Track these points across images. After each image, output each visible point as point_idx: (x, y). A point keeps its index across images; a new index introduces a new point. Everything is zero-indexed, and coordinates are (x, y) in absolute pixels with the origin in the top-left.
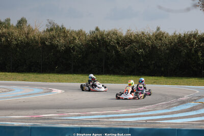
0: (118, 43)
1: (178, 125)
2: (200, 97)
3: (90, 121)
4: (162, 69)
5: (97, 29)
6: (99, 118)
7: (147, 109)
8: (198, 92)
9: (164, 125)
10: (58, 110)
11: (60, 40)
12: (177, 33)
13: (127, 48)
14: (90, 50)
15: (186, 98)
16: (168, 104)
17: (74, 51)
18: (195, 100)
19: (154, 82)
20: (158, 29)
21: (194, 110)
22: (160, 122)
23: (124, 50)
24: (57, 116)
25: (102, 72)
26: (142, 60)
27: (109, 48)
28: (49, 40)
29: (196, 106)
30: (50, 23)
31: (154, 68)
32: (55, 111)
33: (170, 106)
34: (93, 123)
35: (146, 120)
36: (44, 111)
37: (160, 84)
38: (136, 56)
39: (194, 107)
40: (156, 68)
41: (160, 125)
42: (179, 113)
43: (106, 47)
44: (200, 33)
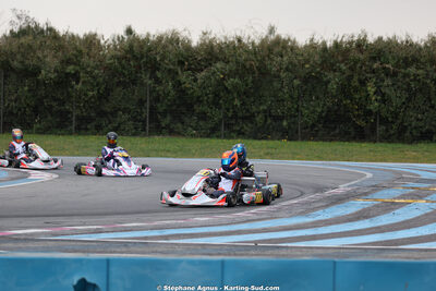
0: (181, 63)
1: (330, 251)
2: (376, 188)
3: (126, 244)
4: (285, 123)
5: (129, 31)
6: (146, 238)
7: (256, 217)
8: (369, 175)
9: (299, 253)
10: (47, 219)
11: (45, 57)
12: (318, 40)
13: (200, 76)
14: (116, 79)
15: (342, 189)
16: (303, 204)
17: (77, 83)
18: (366, 194)
19: (267, 154)
20: (272, 30)
21: (366, 217)
22: (289, 245)
23: (195, 80)
24: (45, 234)
25: (144, 130)
26: (237, 102)
27: (159, 74)
28: (18, 57)
29: (369, 209)
30: (19, 18)
31: (266, 121)
32: (42, 221)
33: (308, 209)
34: (132, 249)
35: (256, 242)
36: (15, 221)
37: (280, 158)
38: (222, 94)
39: (364, 210)
40: (269, 121)
41: (289, 252)
42: (331, 224)
43: (153, 73)
44: (371, 39)
